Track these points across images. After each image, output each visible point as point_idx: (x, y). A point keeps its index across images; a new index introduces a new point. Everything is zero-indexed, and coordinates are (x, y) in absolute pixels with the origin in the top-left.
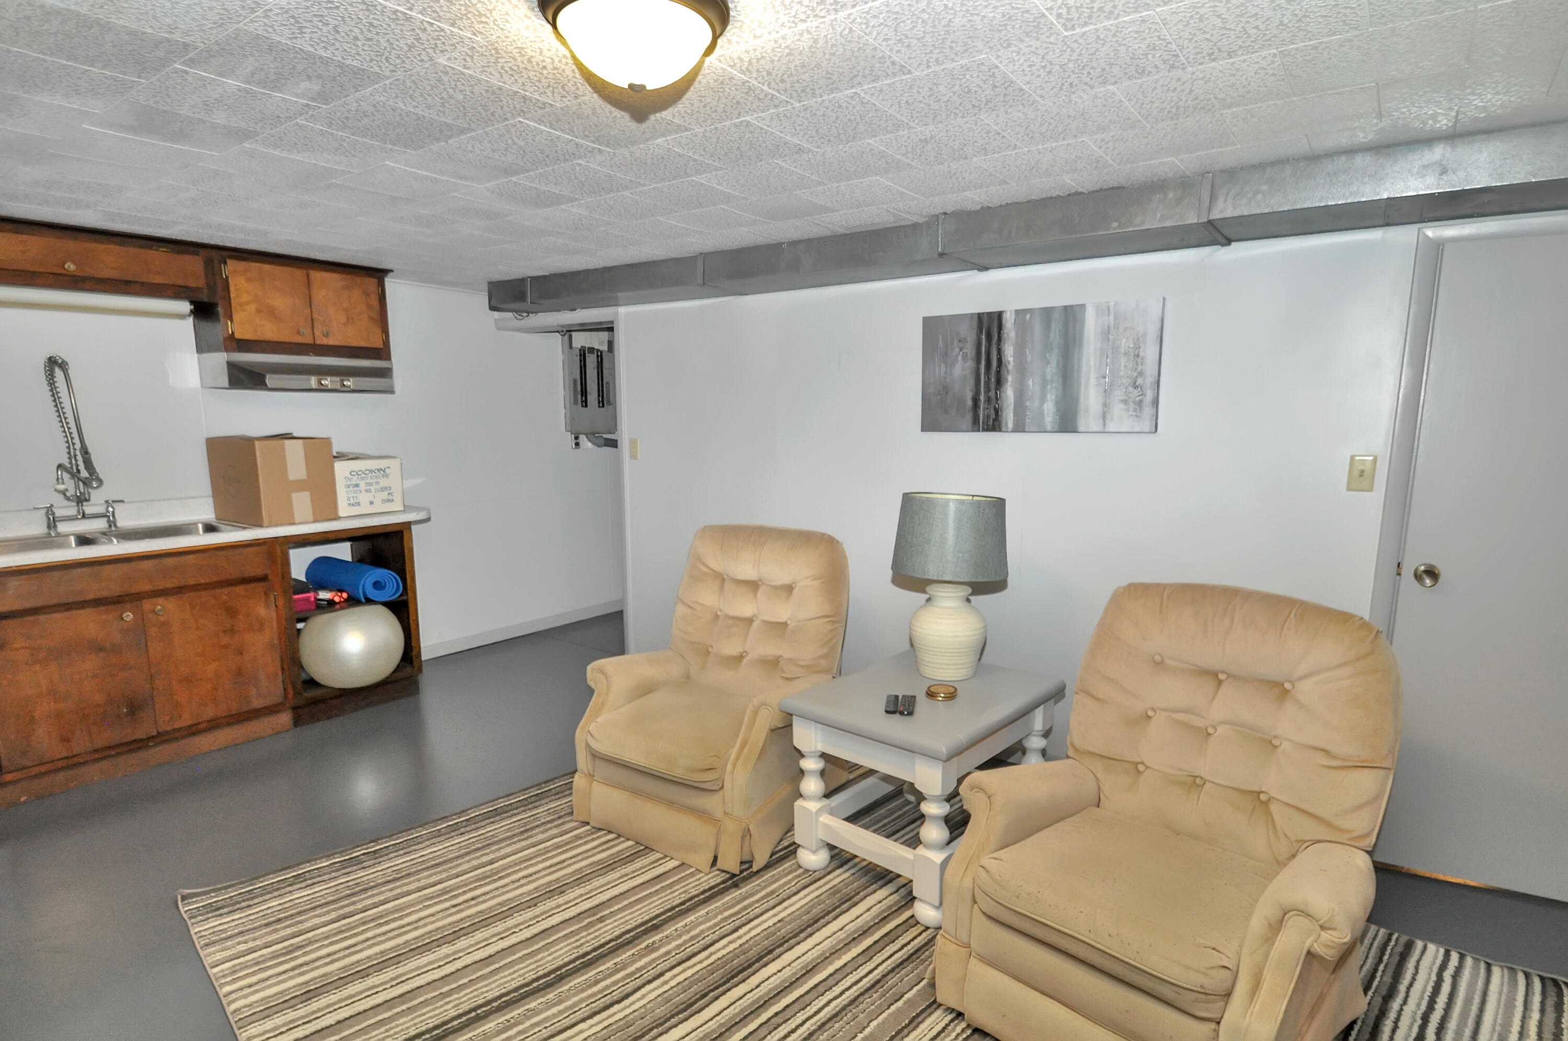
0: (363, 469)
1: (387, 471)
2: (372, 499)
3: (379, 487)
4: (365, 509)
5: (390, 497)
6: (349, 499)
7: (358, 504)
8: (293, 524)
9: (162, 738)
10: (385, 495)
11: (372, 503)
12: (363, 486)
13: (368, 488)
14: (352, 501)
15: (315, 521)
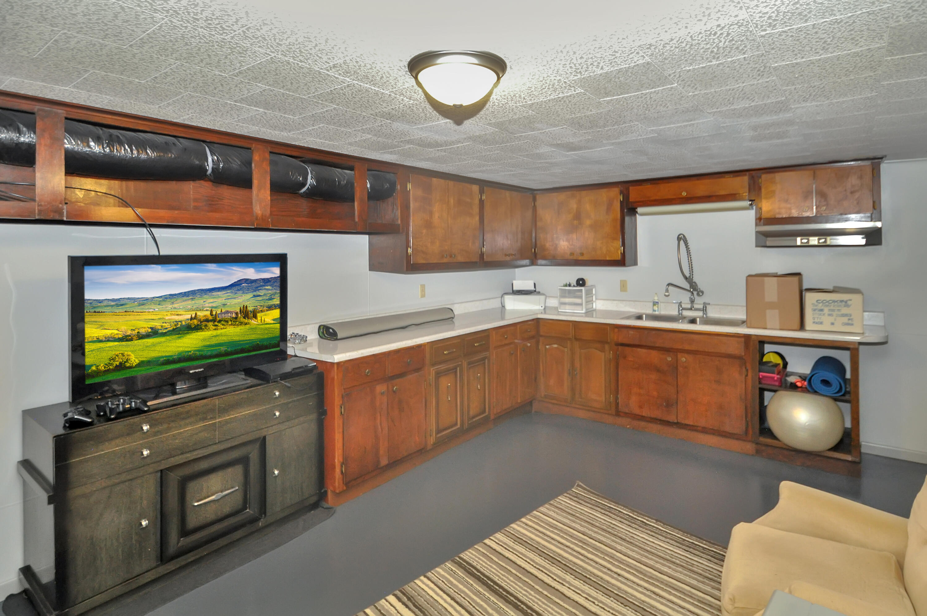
0: (828, 299)
1: (849, 302)
2: (833, 321)
3: (840, 313)
4: (826, 327)
5: (850, 322)
6: (814, 318)
7: (821, 323)
8: (766, 328)
9: (678, 425)
10: (845, 320)
11: (832, 324)
12: (826, 311)
13: (830, 313)
14: (816, 320)
15: (781, 329)
